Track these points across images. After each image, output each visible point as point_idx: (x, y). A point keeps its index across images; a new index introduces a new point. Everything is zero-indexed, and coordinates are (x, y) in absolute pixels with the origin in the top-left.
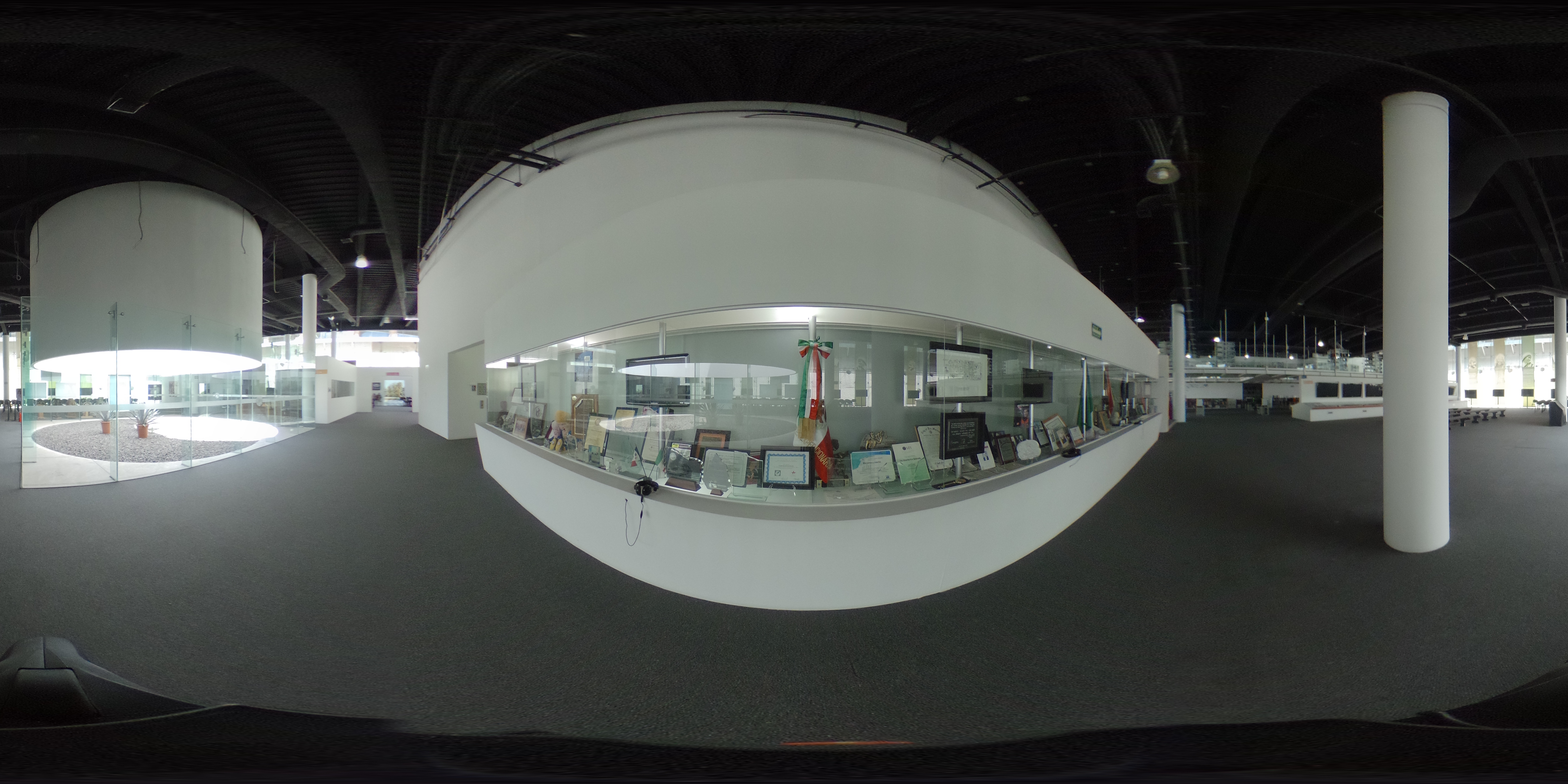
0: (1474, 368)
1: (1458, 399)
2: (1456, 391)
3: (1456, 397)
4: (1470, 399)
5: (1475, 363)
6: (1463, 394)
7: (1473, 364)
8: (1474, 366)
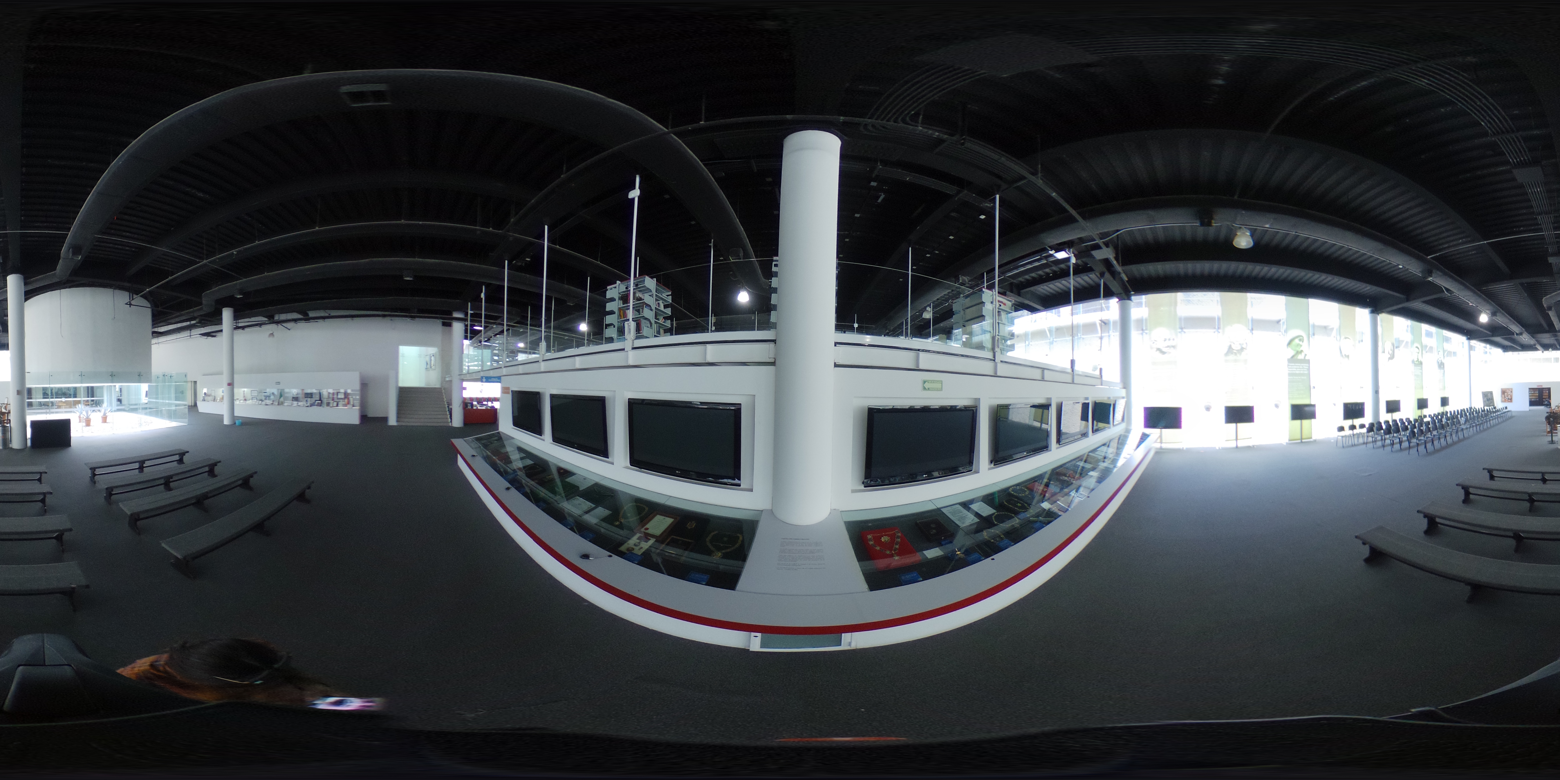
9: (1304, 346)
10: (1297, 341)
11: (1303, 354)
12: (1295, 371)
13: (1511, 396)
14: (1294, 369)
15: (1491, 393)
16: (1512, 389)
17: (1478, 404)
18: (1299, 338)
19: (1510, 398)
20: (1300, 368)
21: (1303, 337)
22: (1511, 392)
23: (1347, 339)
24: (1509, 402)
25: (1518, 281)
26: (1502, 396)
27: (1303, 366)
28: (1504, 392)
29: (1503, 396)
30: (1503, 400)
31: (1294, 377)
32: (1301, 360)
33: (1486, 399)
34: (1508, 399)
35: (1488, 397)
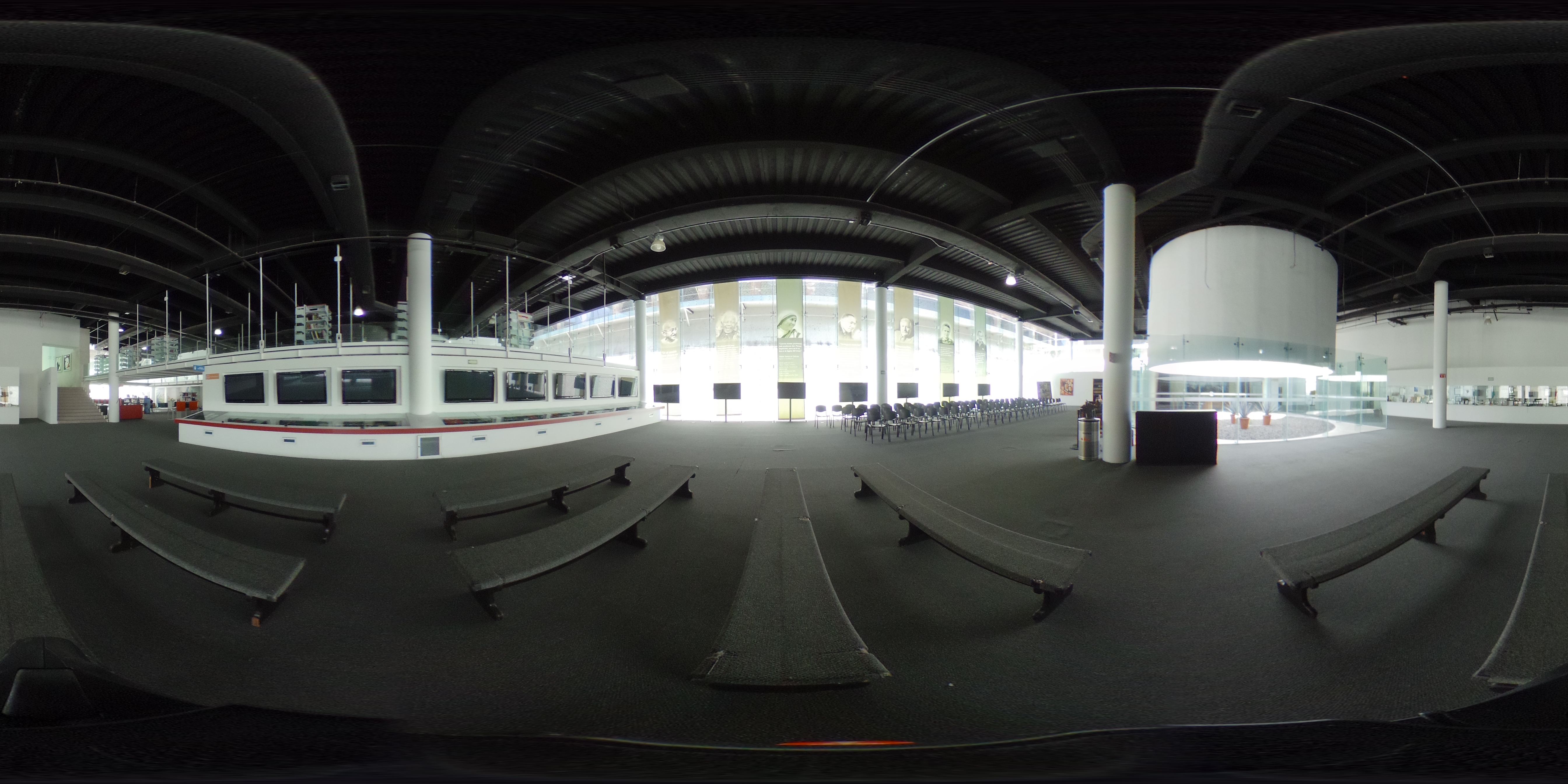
0: (672, 340)
1: (641, 406)
2: (635, 389)
3: (637, 400)
4: (665, 404)
5: (675, 332)
6: (650, 394)
7: (669, 333)
8: (672, 338)
9: (797, 327)
10: (789, 321)
11: (796, 334)
12: (786, 350)
13: (1072, 388)
14: (785, 349)
15: (1049, 384)
16: (1073, 380)
17: (1032, 393)
18: (791, 318)
19: (1070, 390)
20: (792, 347)
21: (795, 316)
22: (1072, 383)
23: (849, 316)
24: (1069, 394)
25: (1026, 210)
26: (1061, 388)
27: (795, 345)
28: (1063, 383)
29: (1063, 388)
30: (1063, 392)
31: (786, 357)
32: (794, 338)
33: (1041, 390)
34: (1069, 391)
35: (1045, 388)
